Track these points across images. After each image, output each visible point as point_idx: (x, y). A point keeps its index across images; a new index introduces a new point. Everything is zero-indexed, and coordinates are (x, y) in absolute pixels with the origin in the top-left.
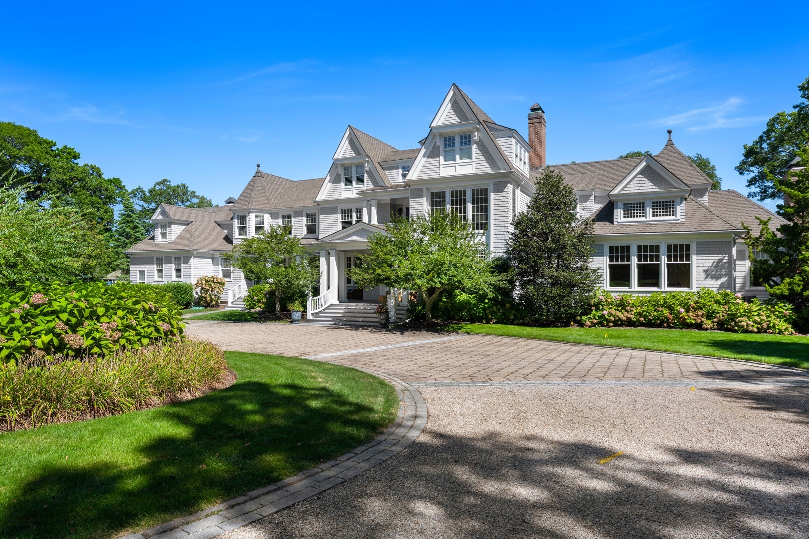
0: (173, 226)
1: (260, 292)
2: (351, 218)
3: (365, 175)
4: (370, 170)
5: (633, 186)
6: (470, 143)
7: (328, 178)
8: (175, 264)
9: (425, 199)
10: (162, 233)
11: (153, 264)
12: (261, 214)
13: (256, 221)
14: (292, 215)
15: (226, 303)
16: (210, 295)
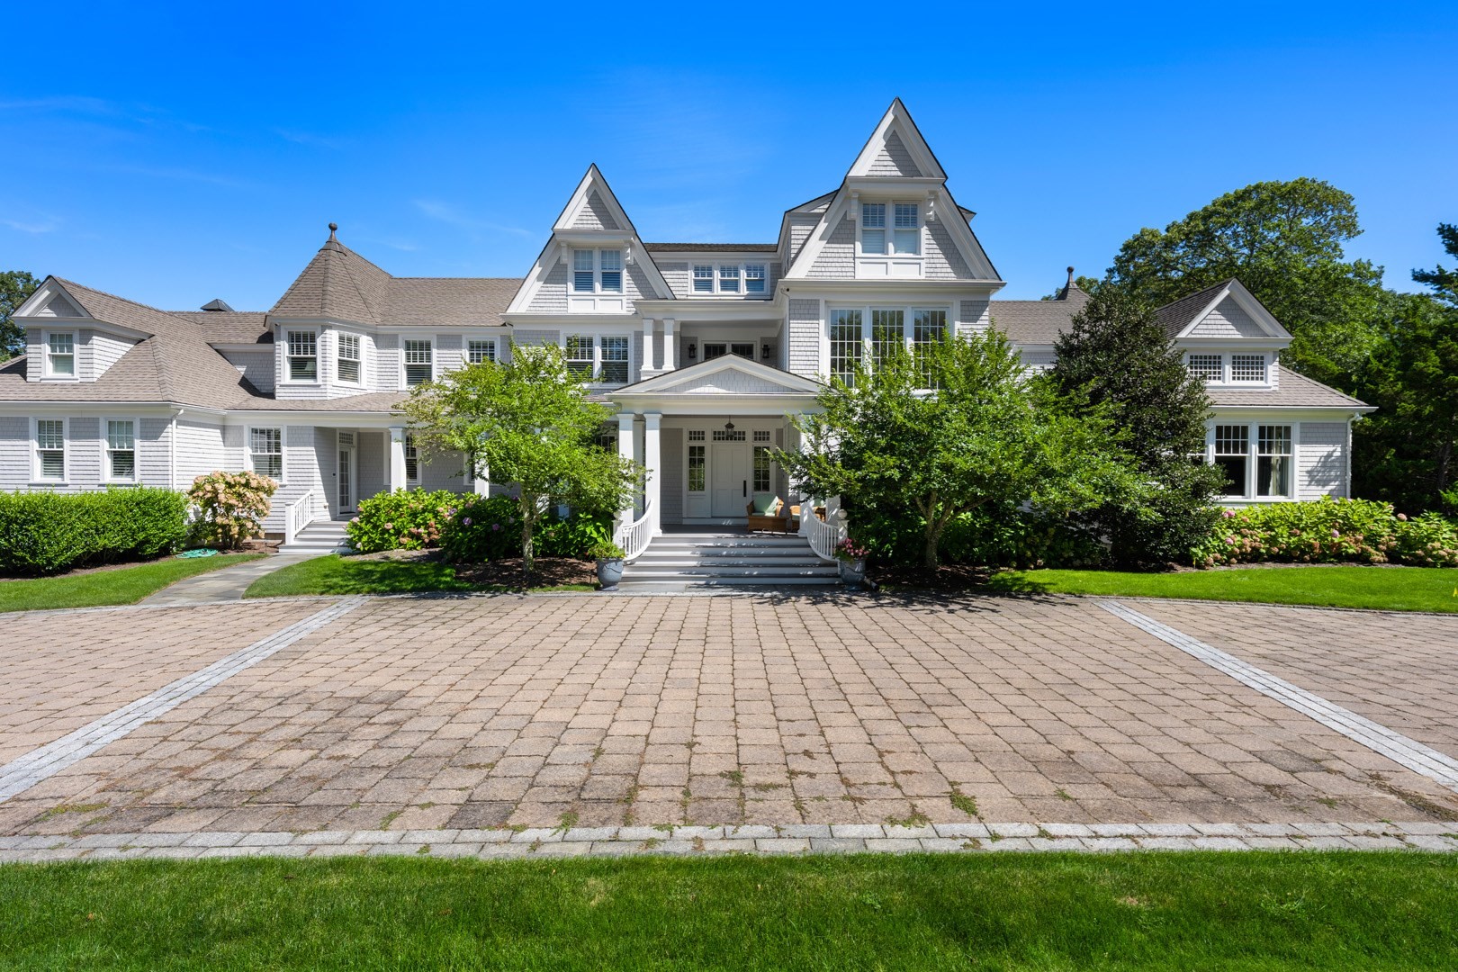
0: (96, 340)
1: (396, 510)
2: (591, 356)
3: (625, 274)
4: (636, 263)
5: (1205, 327)
6: (914, 222)
7: (537, 270)
8: (110, 440)
9: (822, 322)
10: (55, 359)
11: (26, 438)
12: (353, 335)
13: (341, 350)
14: (434, 343)
15: (282, 536)
16: (237, 519)
